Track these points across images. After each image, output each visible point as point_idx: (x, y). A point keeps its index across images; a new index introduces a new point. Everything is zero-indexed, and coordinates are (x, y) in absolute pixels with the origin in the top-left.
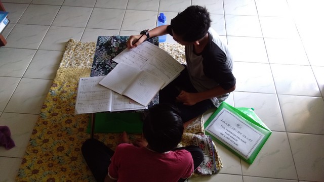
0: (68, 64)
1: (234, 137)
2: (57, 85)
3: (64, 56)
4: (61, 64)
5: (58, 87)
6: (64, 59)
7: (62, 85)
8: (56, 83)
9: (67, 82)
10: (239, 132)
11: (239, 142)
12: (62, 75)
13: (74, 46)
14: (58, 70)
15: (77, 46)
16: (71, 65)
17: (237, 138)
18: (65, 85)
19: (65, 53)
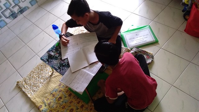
0: (32, 92)
1: (141, 40)
2: (41, 106)
3: (25, 91)
4: (29, 96)
5: (43, 106)
6: (27, 93)
7: (44, 103)
8: (39, 105)
9: (45, 99)
10: (140, 37)
11: (145, 39)
12: (37, 99)
13: (24, 83)
14: (32, 100)
15: (25, 81)
16: (34, 91)
17: (143, 39)
18: (45, 101)
19: (24, 90)
